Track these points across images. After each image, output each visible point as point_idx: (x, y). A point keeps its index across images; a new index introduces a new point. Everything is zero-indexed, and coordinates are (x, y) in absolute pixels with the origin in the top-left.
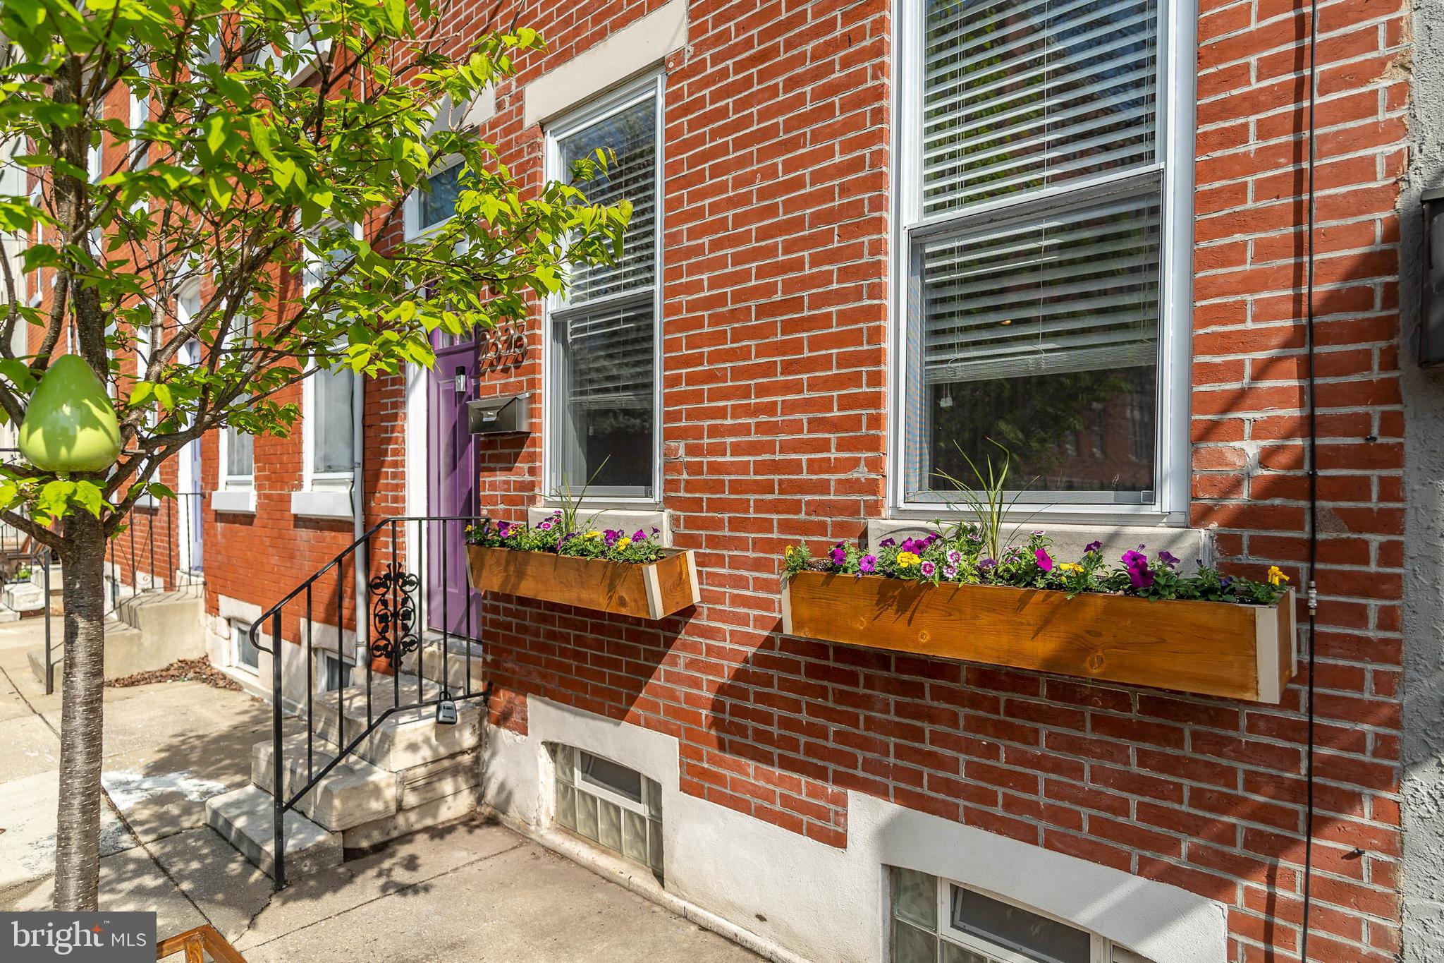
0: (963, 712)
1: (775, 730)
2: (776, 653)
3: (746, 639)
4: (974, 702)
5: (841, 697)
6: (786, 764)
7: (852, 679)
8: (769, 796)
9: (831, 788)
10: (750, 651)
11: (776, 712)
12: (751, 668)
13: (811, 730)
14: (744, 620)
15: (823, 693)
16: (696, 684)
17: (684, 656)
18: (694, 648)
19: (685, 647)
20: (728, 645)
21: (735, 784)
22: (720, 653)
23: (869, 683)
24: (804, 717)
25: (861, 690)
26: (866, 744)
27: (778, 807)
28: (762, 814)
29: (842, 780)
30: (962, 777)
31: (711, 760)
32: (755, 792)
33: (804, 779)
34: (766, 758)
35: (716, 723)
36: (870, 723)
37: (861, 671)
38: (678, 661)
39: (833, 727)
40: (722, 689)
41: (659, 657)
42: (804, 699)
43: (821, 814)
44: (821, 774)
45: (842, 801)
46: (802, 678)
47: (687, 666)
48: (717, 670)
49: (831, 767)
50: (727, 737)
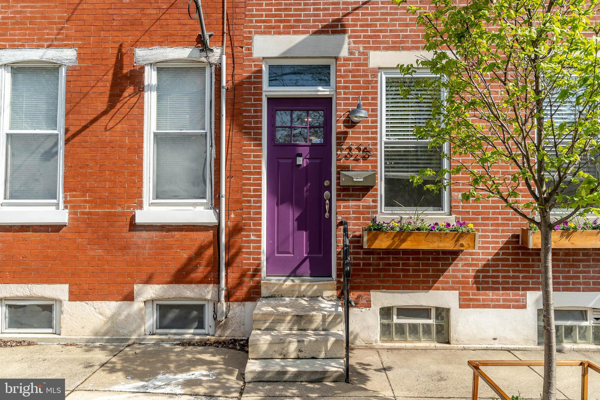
0: (561, 263)
1: (500, 280)
2: (500, 257)
3: (489, 254)
4: (564, 261)
5: (524, 266)
6: (504, 289)
7: (528, 260)
8: (498, 300)
9: (521, 292)
10: (490, 257)
11: (500, 274)
12: (490, 263)
13: (514, 277)
14: (488, 248)
15: (518, 266)
16: (468, 271)
17: (460, 263)
18: (466, 259)
19: (461, 260)
20: (481, 257)
21: (484, 300)
22: (477, 260)
23: (533, 260)
24: (511, 274)
25: (531, 263)
26: (532, 278)
27: (501, 303)
28: (495, 307)
29: (524, 289)
30: (561, 280)
31: (474, 294)
32: (492, 300)
33: (511, 292)
34: (498, 289)
35: (476, 282)
36: (533, 272)
37: (530, 258)
38: (459, 264)
39: (521, 275)
40: (478, 271)
41: (450, 265)
42: (511, 269)
43: (517, 301)
44: (518, 289)
45: (525, 295)
46: (510, 263)
47: (462, 266)
48: (476, 265)
49: (521, 286)
50: (480, 286)
